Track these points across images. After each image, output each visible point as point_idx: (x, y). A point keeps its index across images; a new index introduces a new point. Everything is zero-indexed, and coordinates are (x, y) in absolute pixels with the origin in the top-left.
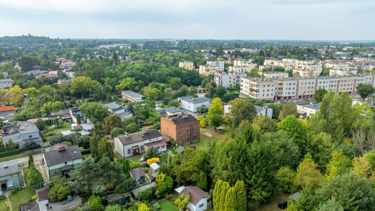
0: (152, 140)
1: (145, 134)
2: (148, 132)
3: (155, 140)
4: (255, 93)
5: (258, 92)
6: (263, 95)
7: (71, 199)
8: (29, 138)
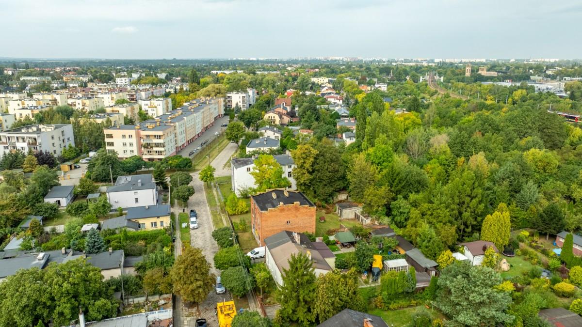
4: (162, 149)
5: (165, 146)
6: (169, 149)
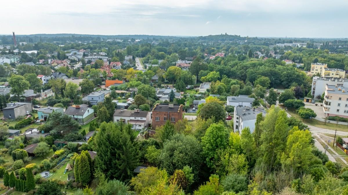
0: (137, 119)
1: (136, 112)
2: (139, 111)
3: (139, 119)
5: (330, 105)
6: (338, 110)
7: (43, 133)
8: (91, 99)
